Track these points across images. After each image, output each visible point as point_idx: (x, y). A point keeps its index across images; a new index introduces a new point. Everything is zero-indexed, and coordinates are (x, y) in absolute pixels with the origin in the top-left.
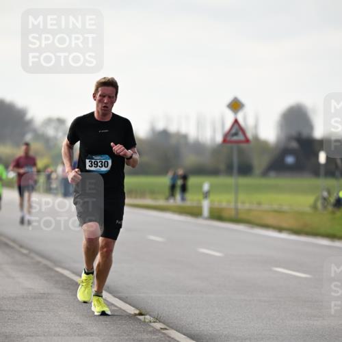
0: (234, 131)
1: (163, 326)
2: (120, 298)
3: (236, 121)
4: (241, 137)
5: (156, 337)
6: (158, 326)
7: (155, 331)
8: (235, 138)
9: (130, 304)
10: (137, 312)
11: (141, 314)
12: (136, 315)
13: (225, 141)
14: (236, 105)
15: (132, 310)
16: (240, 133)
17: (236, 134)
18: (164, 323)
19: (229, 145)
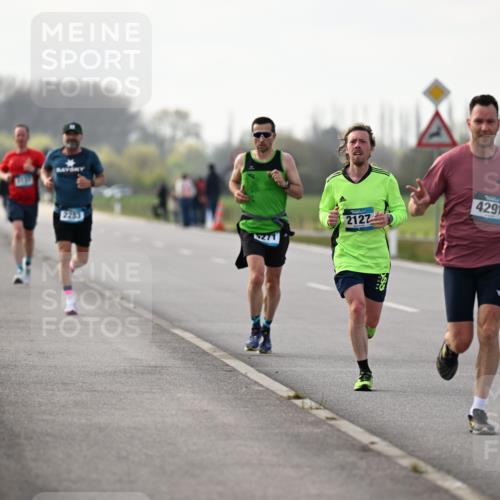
0: (434, 129)
1: (329, 414)
2: (268, 374)
3: (437, 115)
4: (444, 138)
5: (319, 430)
6: (323, 414)
7: (318, 422)
8: (435, 140)
9: (282, 383)
10: (292, 394)
11: (297, 397)
12: (289, 398)
13: (420, 144)
14: (437, 92)
15: (284, 391)
16: (443, 132)
17: (437, 134)
18: (331, 410)
19: (428, 150)
